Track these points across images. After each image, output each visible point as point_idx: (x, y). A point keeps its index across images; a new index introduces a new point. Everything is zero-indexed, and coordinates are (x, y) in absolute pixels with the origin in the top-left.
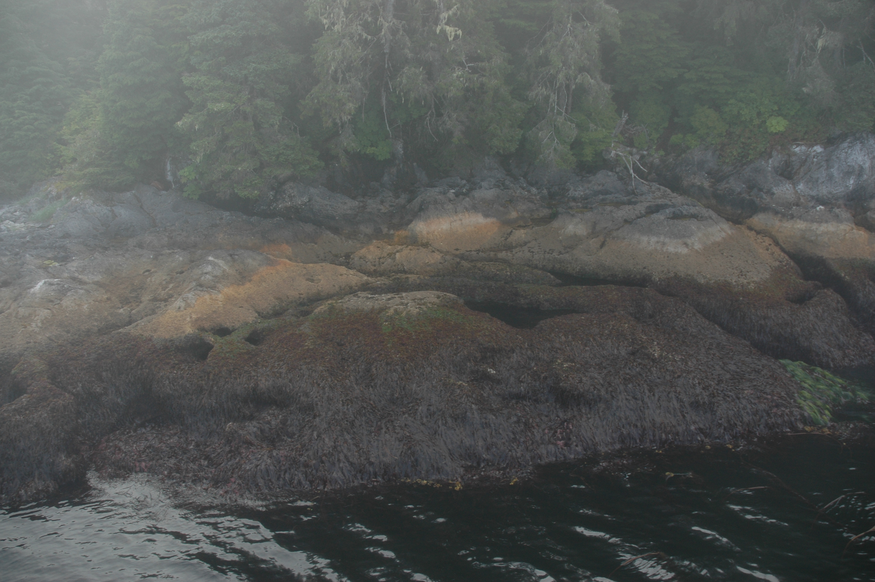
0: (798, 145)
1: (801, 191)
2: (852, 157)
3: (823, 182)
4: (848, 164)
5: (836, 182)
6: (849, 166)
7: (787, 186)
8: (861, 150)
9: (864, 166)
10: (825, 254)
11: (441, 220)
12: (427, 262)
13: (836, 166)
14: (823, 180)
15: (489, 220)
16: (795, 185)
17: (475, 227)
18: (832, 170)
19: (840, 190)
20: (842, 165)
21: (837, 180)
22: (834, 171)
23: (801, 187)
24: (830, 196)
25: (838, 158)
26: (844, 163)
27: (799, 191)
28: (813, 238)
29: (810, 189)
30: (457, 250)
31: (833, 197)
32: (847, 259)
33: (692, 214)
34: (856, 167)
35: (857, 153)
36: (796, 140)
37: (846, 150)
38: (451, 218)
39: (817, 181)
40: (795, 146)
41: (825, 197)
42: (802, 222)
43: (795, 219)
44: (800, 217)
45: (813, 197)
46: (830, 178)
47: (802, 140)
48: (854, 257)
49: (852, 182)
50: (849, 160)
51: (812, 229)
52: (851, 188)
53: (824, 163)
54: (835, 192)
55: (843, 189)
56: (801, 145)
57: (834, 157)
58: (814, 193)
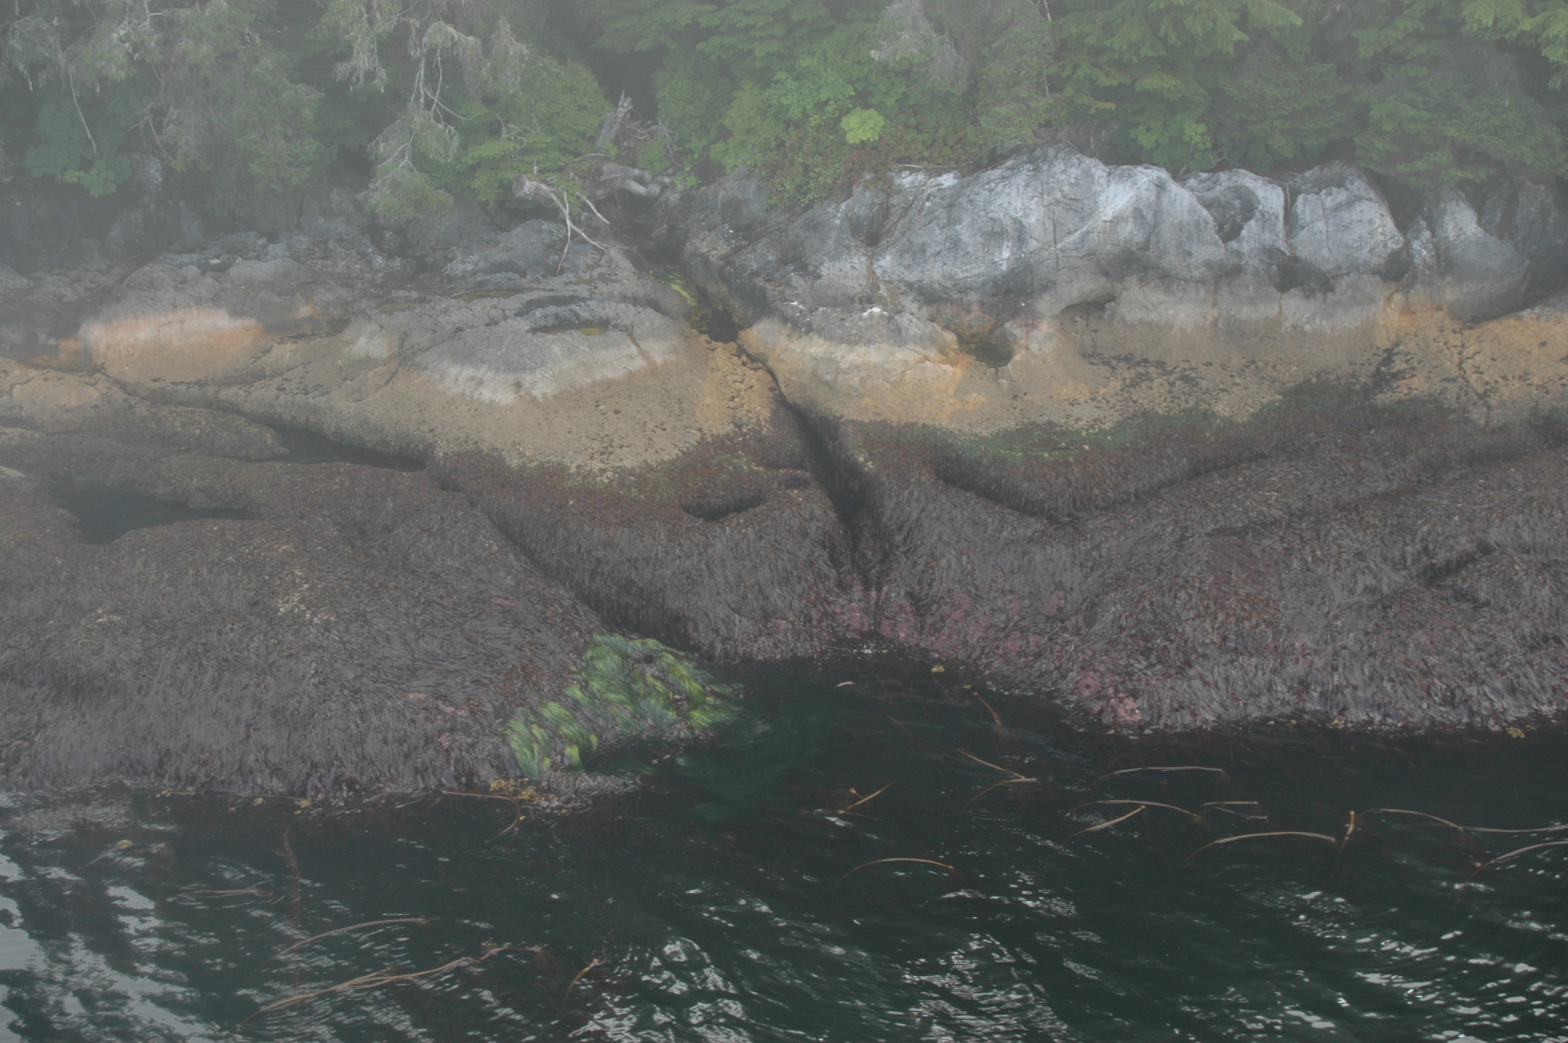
0: (912, 171)
1: (885, 272)
2: (999, 201)
3: (939, 253)
4: (990, 215)
5: (968, 253)
6: (992, 219)
7: (855, 260)
8: (1027, 185)
9: (1025, 222)
10: (847, 411)
11: (141, 321)
12: (63, 403)
13: (967, 220)
14: (938, 249)
15: (239, 323)
16: (872, 258)
17: (210, 337)
18: (958, 227)
19: (976, 271)
20: (979, 217)
21: (970, 249)
22: (964, 231)
23: (886, 262)
24: (948, 284)
25: (971, 201)
26: (983, 213)
27: (879, 272)
28: (828, 377)
29: (908, 267)
30: (155, 380)
31: (955, 286)
32: (895, 424)
33: (601, 318)
34: (1007, 222)
35: (1014, 193)
36: (909, 160)
37: (993, 185)
38: (162, 318)
39: (924, 251)
40: (908, 172)
41: (936, 286)
42: (821, 341)
43: (811, 334)
44: (820, 332)
45: (910, 285)
46: (955, 244)
47: (920, 161)
48: (914, 420)
49: (1006, 254)
50: (992, 208)
51: (833, 356)
52: (1004, 268)
53: (942, 214)
54: (961, 275)
55: (982, 269)
56: (919, 170)
57: (963, 201)
58: (911, 277)
